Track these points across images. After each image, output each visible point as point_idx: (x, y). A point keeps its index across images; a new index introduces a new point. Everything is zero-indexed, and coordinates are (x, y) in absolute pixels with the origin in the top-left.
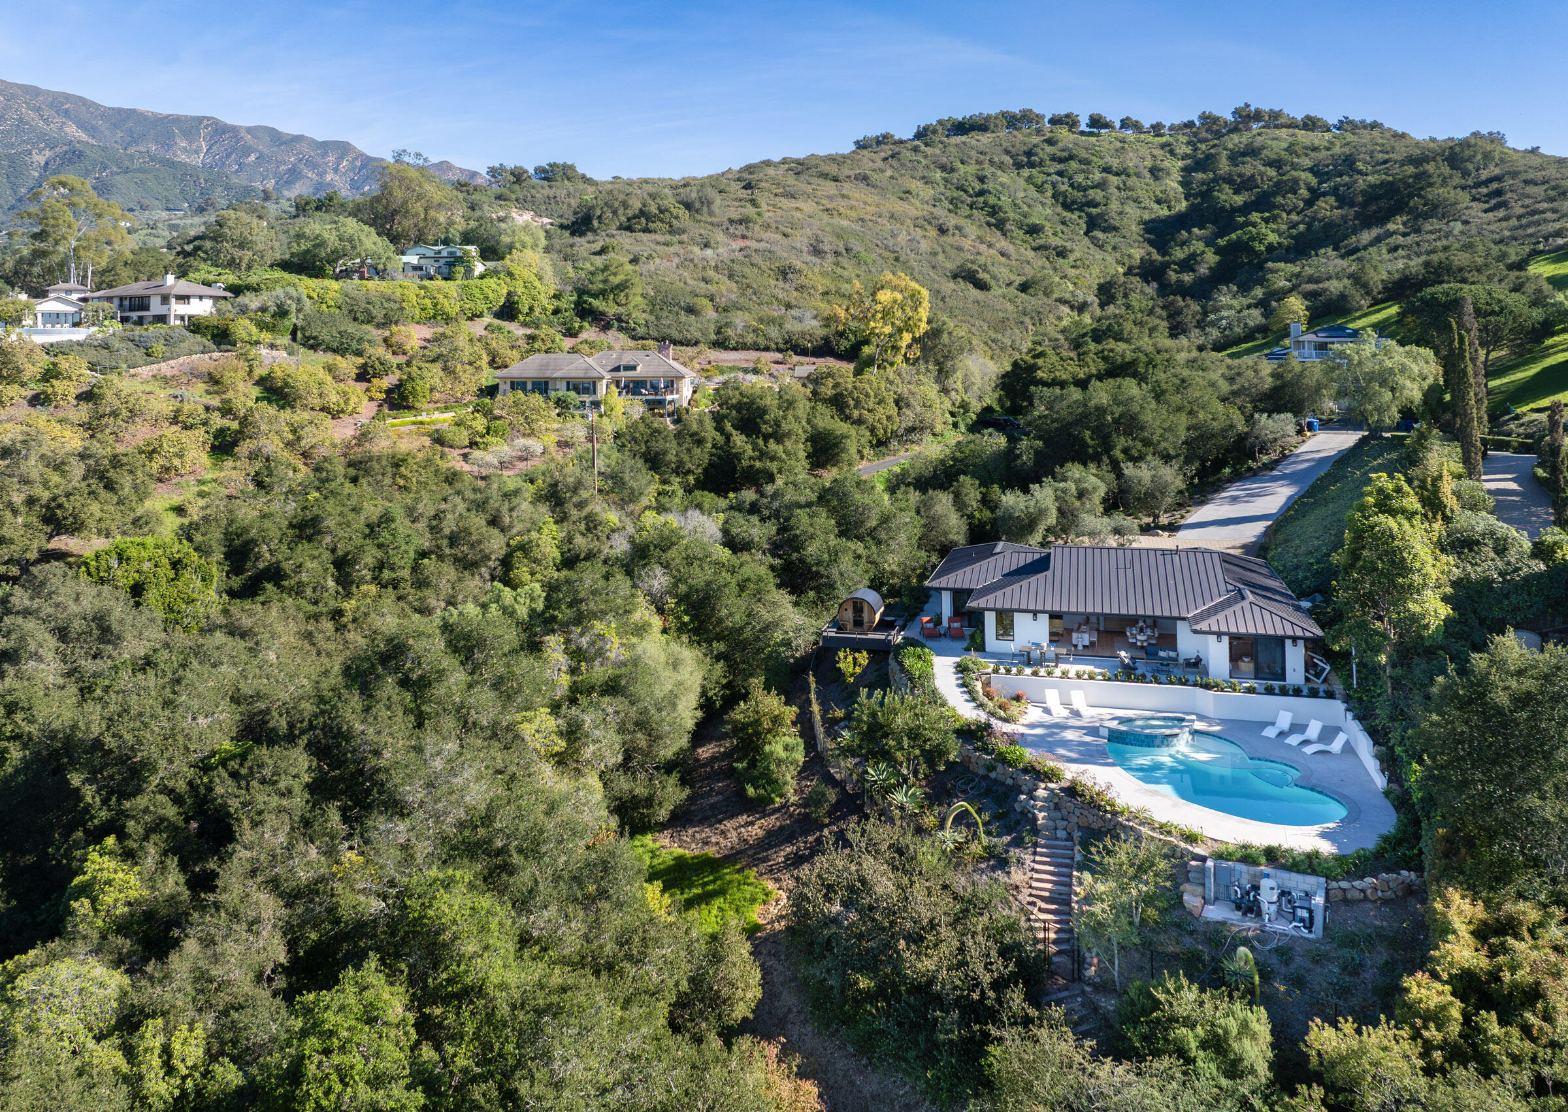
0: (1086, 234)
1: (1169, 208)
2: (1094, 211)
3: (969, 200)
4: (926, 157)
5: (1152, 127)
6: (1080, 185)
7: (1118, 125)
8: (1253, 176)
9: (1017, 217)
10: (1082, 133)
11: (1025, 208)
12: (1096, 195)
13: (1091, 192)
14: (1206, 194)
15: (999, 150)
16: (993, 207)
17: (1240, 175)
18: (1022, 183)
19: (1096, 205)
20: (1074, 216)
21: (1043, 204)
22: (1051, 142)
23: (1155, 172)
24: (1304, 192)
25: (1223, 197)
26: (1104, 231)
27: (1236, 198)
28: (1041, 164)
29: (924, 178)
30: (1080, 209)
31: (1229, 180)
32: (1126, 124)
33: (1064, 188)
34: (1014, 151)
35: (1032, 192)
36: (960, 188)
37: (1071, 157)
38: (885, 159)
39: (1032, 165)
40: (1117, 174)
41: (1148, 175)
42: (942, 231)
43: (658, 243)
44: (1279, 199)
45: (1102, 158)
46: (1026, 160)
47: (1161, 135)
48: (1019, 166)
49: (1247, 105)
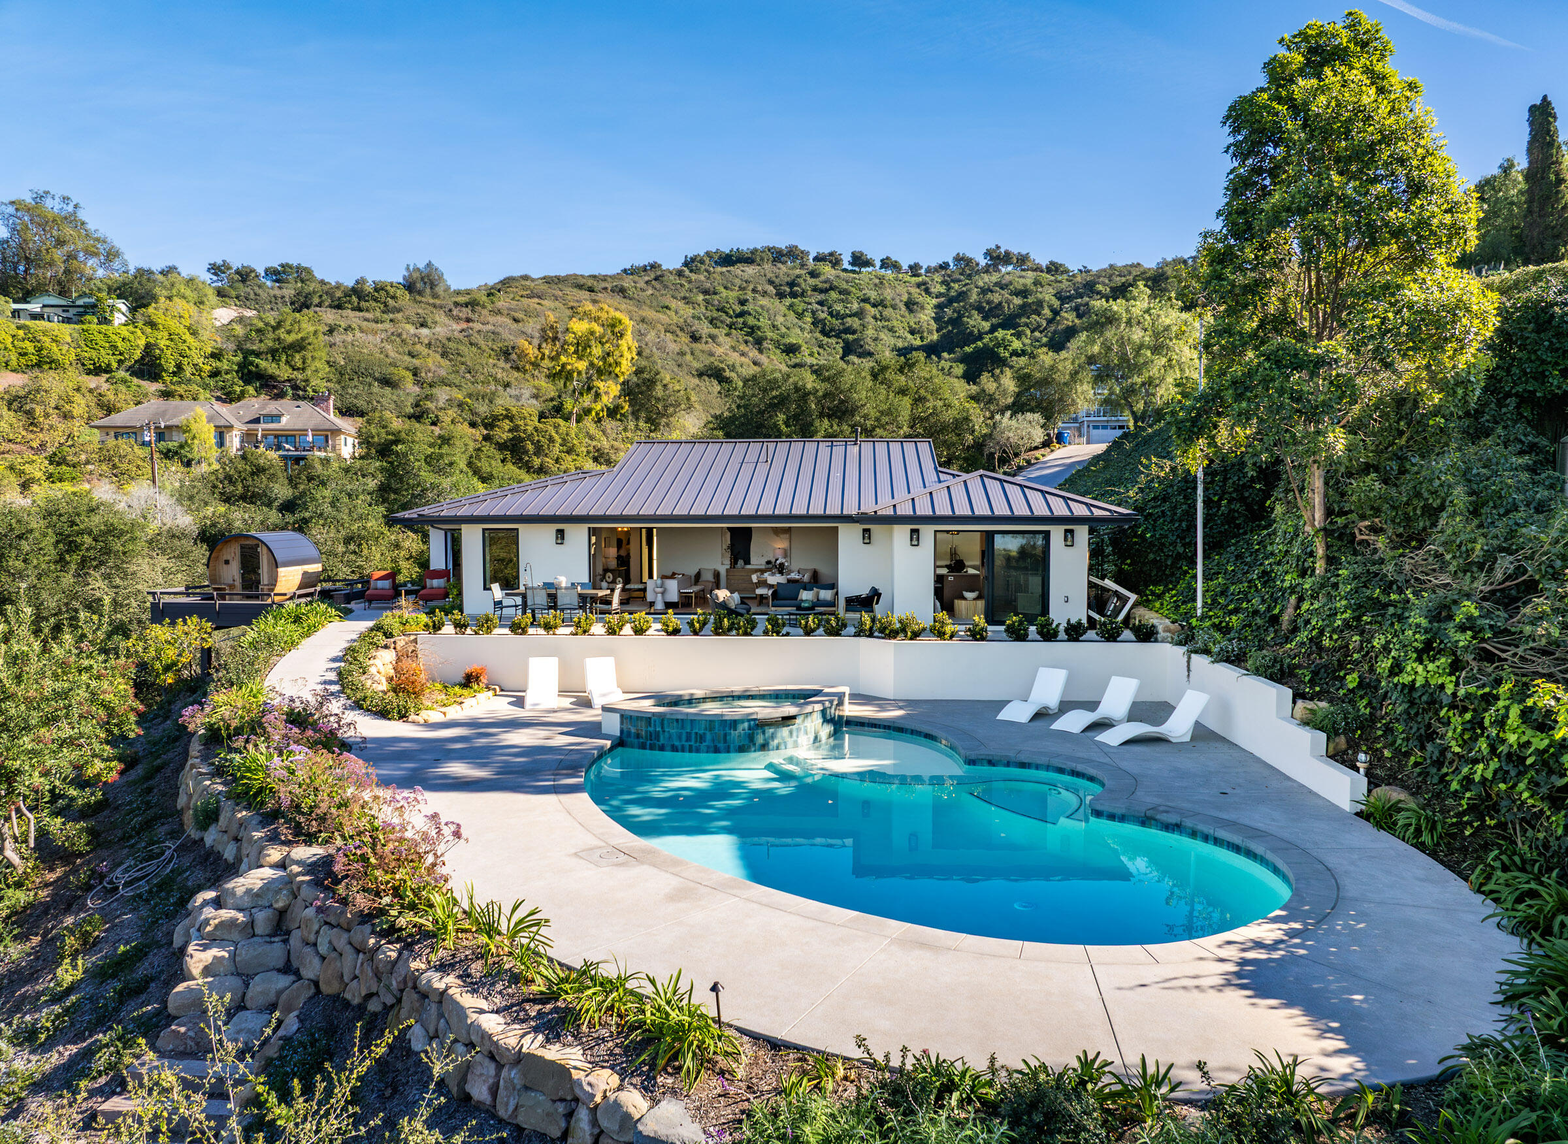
0: (842, 358)
1: (922, 338)
2: (850, 337)
3: (728, 321)
4: (690, 282)
5: (911, 267)
6: (838, 313)
7: (878, 264)
8: (1000, 303)
9: (775, 337)
10: (845, 270)
11: (784, 330)
12: (854, 323)
13: (849, 319)
14: (956, 321)
15: (763, 280)
16: (752, 328)
17: (988, 302)
18: (783, 309)
19: (854, 332)
20: (833, 341)
21: (802, 329)
22: (813, 274)
23: (910, 305)
24: (1047, 312)
25: (972, 323)
26: (859, 356)
27: (984, 323)
28: (803, 295)
29: (684, 298)
30: (838, 336)
31: (980, 309)
32: (886, 263)
33: (823, 316)
34: (777, 281)
35: (792, 316)
36: (721, 309)
37: (832, 288)
38: (647, 282)
39: (794, 295)
40: (874, 306)
41: (904, 308)
42: (695, 338)
43: (366, 320)
44: (1024, 320)
45: (861, 290)
46: (789, 290)
47: (918, 275)
48: (781, 295)
49: (998, 247)
